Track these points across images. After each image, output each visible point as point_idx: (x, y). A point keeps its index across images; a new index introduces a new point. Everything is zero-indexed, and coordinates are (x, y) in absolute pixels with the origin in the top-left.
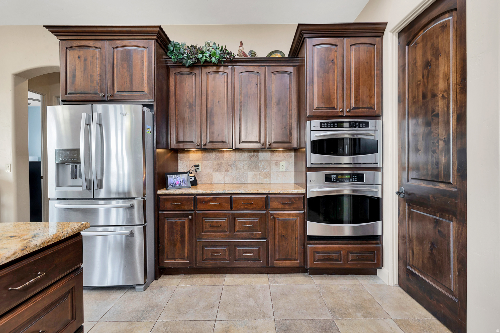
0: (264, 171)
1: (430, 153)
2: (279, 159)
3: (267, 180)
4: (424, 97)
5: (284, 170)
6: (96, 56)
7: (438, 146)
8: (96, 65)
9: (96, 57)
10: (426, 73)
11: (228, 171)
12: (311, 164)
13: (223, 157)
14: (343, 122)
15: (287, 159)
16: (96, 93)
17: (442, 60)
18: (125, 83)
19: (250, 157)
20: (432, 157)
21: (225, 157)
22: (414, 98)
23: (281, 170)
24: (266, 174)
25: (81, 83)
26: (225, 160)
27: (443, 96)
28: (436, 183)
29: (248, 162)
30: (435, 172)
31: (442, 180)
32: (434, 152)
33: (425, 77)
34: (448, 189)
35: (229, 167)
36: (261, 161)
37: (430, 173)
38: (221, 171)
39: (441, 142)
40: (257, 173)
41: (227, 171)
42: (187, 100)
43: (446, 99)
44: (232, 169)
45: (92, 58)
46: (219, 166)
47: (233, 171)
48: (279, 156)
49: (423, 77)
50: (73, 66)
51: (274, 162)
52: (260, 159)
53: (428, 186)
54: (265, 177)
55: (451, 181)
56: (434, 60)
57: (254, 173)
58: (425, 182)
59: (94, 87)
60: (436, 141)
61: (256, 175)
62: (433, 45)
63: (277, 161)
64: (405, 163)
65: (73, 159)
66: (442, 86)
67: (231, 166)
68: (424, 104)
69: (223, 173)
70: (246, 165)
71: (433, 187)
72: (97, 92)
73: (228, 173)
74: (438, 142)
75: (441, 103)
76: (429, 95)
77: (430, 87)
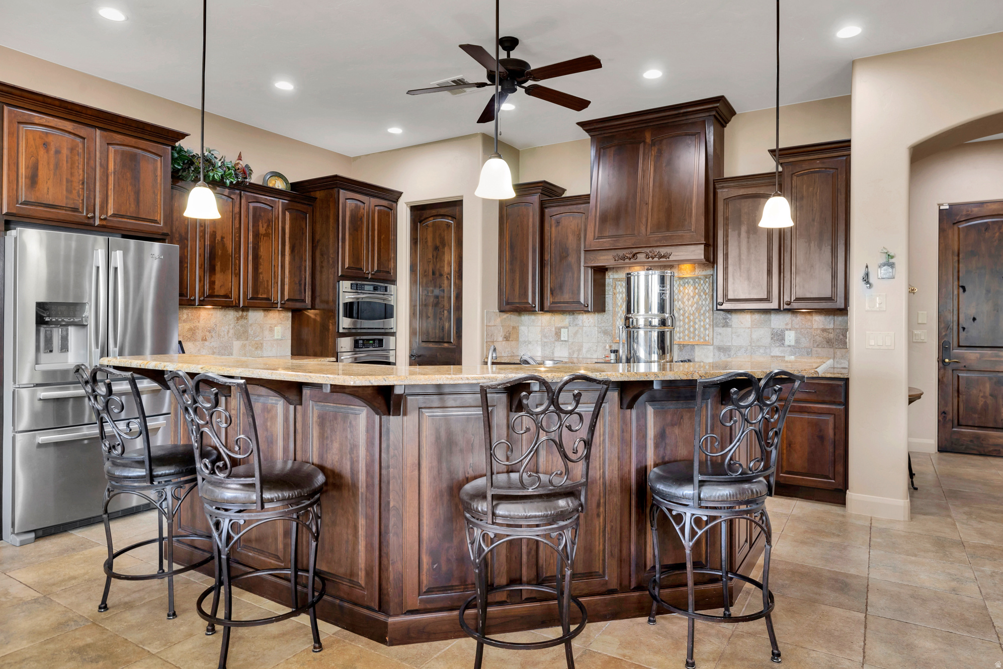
0: (256, 339)
1: (438, 320)
2: (274, 322)
3: (259, 352)
4: (434, 273)
5: (280, 337)
6: (77, 149)
7: (444, 315)
8: (77, 164)
9: (78, 151)
10: (435, 254)
11: (206, 340)
12: (344, 328)
13: (198, 317)
14: (364, 285)
15: (283, 323)
16: (75, 210)
17: (446, 249)
18: (128, 203)
19: (238, 319)
20: (439, 323)
21: (202, 318)
22: (425, 272)
23: (276, 337)
24: (257, 344)
25: (48, 189)
26: (201, 322)
27: (447, 277)
28: (442, 344)
29: (235, 326)
30: (441, 335)
31: (446, 340)
32: (441, 319)
33: (435, 257)
34: (450, 347)
35: (208, 333)
36: (251, 325)
37: (437, 336)
38: (195, 340)
39: (446, 312)
40: (246, 342)
41: (204, 339)
42: (176, 230)
43: (449, 279)
44: (212, 337)
45: (71, 152)
46: (193, 333)
47: (213, 340)
48: (274, 318)
49: (433, 257)
50: (33, 156)
51: (268, 326)
52: (250, 322)
53: (436, 346)
54: (256, 348)
55: (452, 341)
56: (441, 247)
57: (242, 342)
58: (433, 343)
59: (74, 200)
60: (442, 310)
61: (244, 346)
62: (440, 234)
63: (272, 326)
64: (416, 329)
65: (72, 320)
66: (446, 269)
67: (210, 332)
68: (433, 280)
69: (197, 343)
70: (231, 331)
71: (440, 346)
72: (78, 209)
73: (207, 343)
74: (444, 312)
75: (446, 282)
76: (437, 274)
77: (438, 267)
